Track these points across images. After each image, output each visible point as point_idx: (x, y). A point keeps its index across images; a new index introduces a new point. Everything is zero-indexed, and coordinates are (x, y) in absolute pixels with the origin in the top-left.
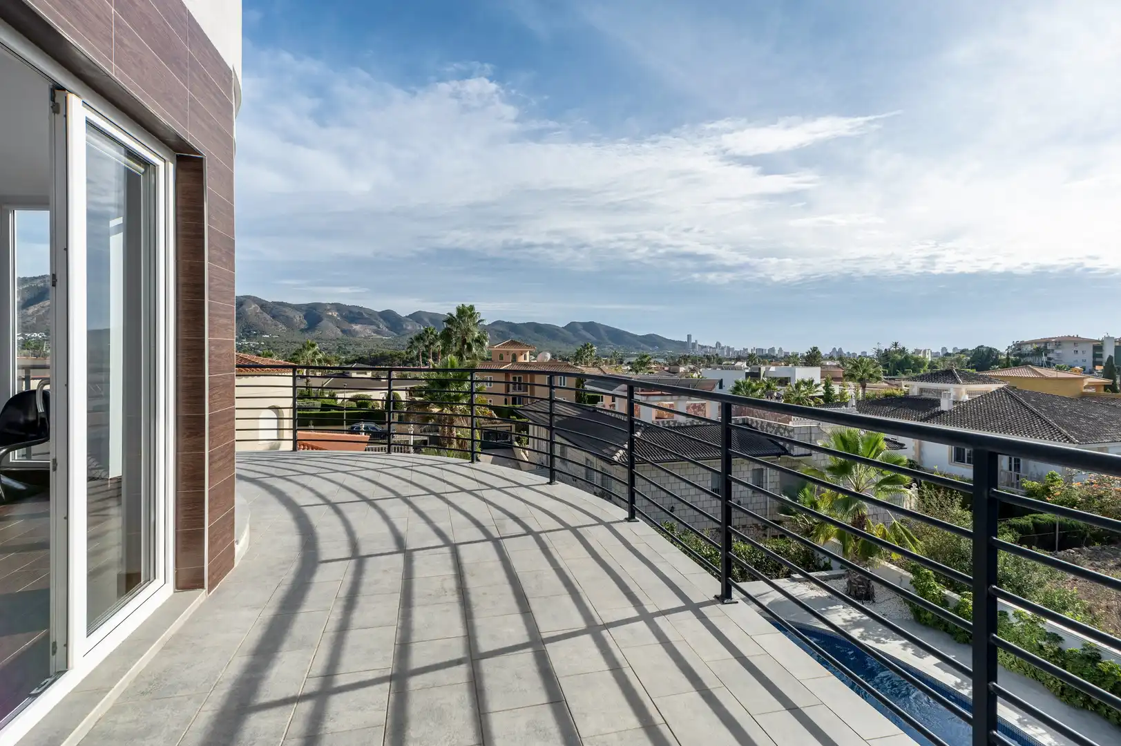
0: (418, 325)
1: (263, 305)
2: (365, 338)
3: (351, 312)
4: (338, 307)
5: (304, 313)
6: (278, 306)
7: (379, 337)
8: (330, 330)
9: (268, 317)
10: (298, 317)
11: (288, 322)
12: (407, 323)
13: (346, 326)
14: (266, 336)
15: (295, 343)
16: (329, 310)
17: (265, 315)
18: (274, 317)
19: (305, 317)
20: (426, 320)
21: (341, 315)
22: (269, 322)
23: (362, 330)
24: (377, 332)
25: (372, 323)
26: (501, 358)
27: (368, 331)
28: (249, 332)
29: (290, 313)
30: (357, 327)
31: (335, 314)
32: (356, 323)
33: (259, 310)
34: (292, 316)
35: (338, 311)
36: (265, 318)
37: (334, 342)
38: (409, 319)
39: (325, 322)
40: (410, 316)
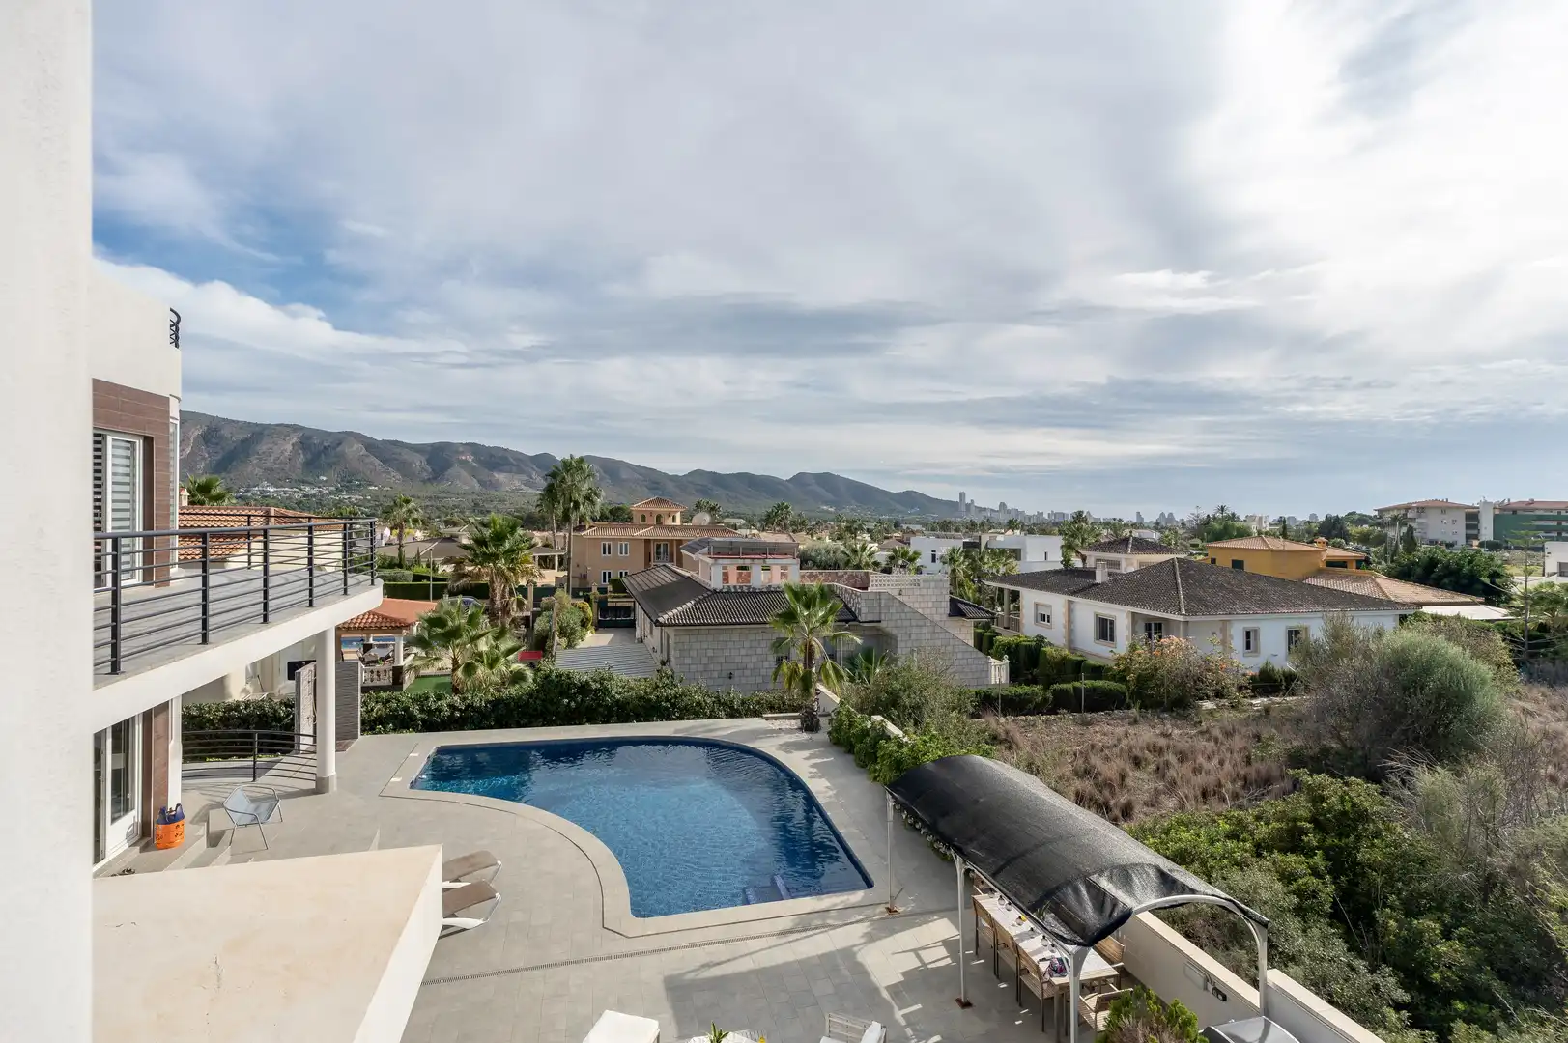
1: (371, 446)
2: (513, 491)
3: (491, 456)
4: (473, 447)
5: (427, 456)
7: (531, 490)
8: (463, 483)
9: (377, 462)
10: (418, 462)
11: (404, 469)
13: (485, 475)
14: (373, 488)
16: (462, 453)
17: (373, 458)
18: (385, 461)
19: (429, 462)
21: (478, 460)
22: (379, 468)
23: (507, 480)
24: (526, 483)
25: (521, 472)
26: (643, 518)
27: (517, 483)
28: (350, 481)
29: (406, 456)
30: (500, 477)
31: (470, 458)
32: (499, 472)
33: (364, 452)
34: (409, 460)
35: (474, 454)
36: (372, 464)
37: (468, 497)
39: (455, 470)
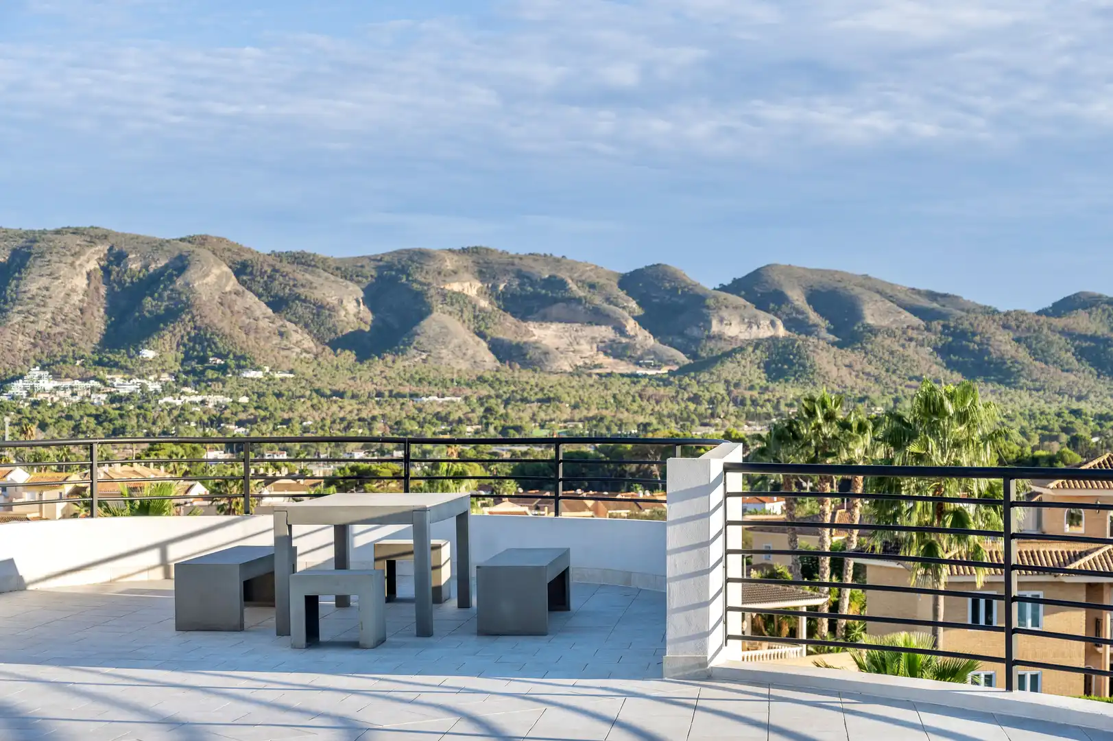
0: (764, 318)
2: (577, 372)
3: (527, 278)
4: (481, 258)
5: (369, 287)
6: (287, 268)
7: (622, 368)
9: (261, 309)
11: (318, 323)
12: (725, 313)
13: (508, 328)
14: (252, 374)
15: (341, 395)
16: (451, 274)
17: (251, 298)
18: (278, 304)
20: (797, 297)
21: (493, 294)
22: (264, 323)
23: (562, 344)
24: (614, 350)
25: (597, 317)
27: (587, 349)
28: (203, 360)
29: (326, 289)
30: (545, 334)
31: (471, 288)
32: (545, 319)
33: (232, 284)
34: (332, 300)
35: (482, 275)
36: (249, 313)
37: (468, 392)
38: (733, 298)
39: (440, 319)
40: (736, 287)
